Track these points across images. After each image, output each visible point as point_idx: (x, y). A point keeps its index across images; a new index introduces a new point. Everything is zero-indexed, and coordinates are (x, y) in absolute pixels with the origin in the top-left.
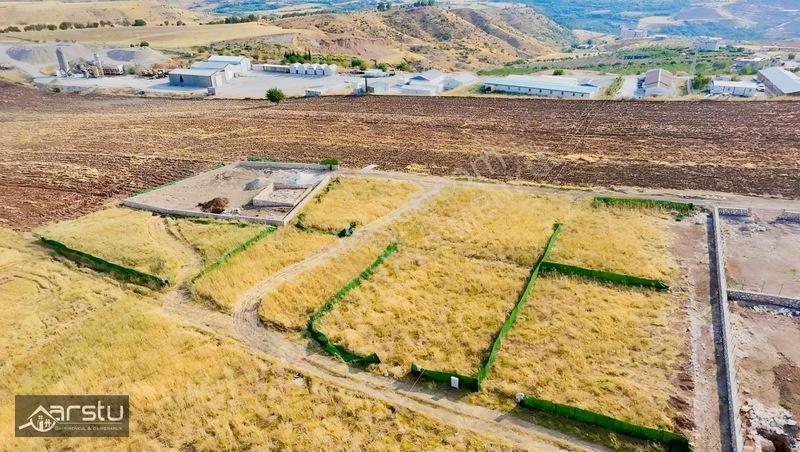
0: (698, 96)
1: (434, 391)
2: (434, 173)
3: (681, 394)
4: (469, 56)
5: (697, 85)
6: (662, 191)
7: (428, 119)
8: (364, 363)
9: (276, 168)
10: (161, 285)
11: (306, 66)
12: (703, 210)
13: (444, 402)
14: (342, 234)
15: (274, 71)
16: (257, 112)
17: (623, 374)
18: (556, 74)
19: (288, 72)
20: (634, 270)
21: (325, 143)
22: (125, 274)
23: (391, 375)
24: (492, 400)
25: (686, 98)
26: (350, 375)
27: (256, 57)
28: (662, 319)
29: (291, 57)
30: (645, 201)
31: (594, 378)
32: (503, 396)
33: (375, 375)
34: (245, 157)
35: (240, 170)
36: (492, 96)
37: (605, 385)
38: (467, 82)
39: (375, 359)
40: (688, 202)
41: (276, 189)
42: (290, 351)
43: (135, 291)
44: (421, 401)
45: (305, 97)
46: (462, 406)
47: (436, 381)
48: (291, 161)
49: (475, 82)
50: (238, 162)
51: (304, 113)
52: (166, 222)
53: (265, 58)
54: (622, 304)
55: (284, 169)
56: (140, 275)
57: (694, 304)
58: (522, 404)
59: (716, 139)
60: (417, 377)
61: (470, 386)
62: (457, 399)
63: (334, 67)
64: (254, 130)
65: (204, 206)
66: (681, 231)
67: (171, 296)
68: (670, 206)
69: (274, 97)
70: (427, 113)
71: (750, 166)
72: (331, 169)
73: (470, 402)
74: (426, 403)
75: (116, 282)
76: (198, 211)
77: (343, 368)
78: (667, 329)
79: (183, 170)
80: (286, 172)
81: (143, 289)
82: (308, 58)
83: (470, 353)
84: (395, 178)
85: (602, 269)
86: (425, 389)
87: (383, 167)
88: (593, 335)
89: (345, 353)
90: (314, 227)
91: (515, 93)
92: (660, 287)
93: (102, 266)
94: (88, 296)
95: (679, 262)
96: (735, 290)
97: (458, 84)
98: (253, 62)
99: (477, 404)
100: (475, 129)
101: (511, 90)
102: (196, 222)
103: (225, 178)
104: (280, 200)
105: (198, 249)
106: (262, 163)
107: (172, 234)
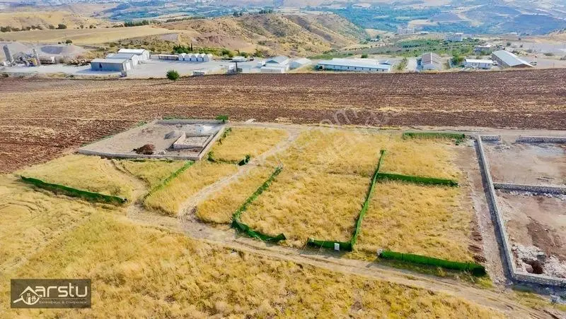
0: (457, 69)
1: (323, 254)
2: (294, 122)
3: (475, 243)
4: (299, 47)
5: (455, 62)
6: (444, 128)
7: (283, 88)
8: (276, 240)
9: (185, 124)
10: (121, 202)
11: (190, 55)
12: (471, 138)
13: (331, 259)
14: (242, 163)
15: (167, 59)
16: (162, 87)
17: (439, 235)
18: (363, 57)
19: (177, 59)
20: (434, 175)
21: (215, 106)
22: (93, 197)
23: (295, 246)
24: (362, 255)
25: (449, 71)
26: (267, 248)
27: (153, 50)
28: (457, 203)
29: (178, 49)
30: (435, 134)
31: (422, 238)
32: (368, 253)
33: (284, 247)
34: (160, 117)
35: (158, 126)
36: (324, 72)
37: (429, 242)
38: (304, 63)
39: (282, 237)
40: (463, 133)
41: (187, 137)
42: (222, 237)
43: (103, 207)
44: (317, 260)
45: (193, 76)
46: (343, 260)
47: (324, 247)
48: (194, 118)
49: (311, 64)
50: (157, 120)
51: (196, 87)
52: (113, 162)
53: (159, 51)
54: (431, 195)
55: (191, 124)
56: (104, 197)
57: (474, 193)
58: (381, 256)
59: (472, 95)
60: (312, 246)
61: (346, 248)
62: (340, 257)
63: (210, 55)
64: (163, 99)
65: (139, 151)
66: (460, 151)
67: (130, 208)
68: (451, 136)
69: (172, 76)
70: (282, 85)
71: (495, 110)
72: (224, 122)
73: (349, 257)
74: (320, 260)
75: (86, 202)
76: (134, 154)
77: (262, 244)
78: (461, 208)
79: (117, 127)
80: (193, 126)
81: (107, 205)
82: (190, 50)
83: (342, 230)
84: (269, 127)
85: (416, 176)
86: (318, 252)
87: (259, 120)
88: (417, 214)
89: (261, 235)
90: (220, 160)
91: (338, 70)
92: (453, 184)
93: (73, 193)
94: (70, 212)
95: (462, 169)
96: (498, 183)
97: (299, 65)
98: (151, 53)
99: (353, 259)
100: (317, 94)
101: (336, 68)
102: (135, 161)
103: (149, 132)
104: (193, 144)
105: (142, 178)
106: (174, 120)
107: (120, 170)
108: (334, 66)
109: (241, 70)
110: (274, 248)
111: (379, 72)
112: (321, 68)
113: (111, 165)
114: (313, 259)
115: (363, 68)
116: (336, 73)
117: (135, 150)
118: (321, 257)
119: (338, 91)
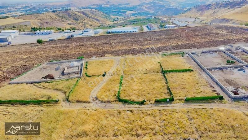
0: (162, 29)
1: (164, 104)
2: (115, 56)
3: (213, 89)
5: (162, 26)
7: (99, 42)
8: (142, 103)
9: (62, 62)
11: (42, 31)
12: (186, 53)
13: (168, 105)
14: (104, 75)
15: (29, 34)
16: (38, 47)
17: (200, 89)
18: (123, 27)
19: (35, 34)
20: (181, 68)
21: (72, 53)
22: (39, 103)
23: (151, 104)
24: (178, 101)
25: (160, 30)
26: (141, 106)
27: (20, 30)
28: (197, 77)
29: (34, 29)
30: (173, 54)
31: (195, 91)
32: (181, 100)
33: (147, 105)
34: (47, 61)
35: (48, 65)
36: (112, 34)
37: (198, 92)
38: (101, 32)
39: (144, 101)
40: (183, 52)
41: (68, 68)
42: (119, 106)
43: (47, 106)
44: (163, 107)
45: (49, 41)
46: (173, 105)
47: (163, 101)
48: (65, 60)
50: (46, 63)
51: (56, 45)
52: (35, 85)
53: (23, 30)
54: (187, 74)
55: (65, 62)
56: (44, 101)
57: (200, 72)
58: (186, 100)
59: (176, 38)
60: (157, 102)
61: (172, 100)
62: (171, 104)
63: (52, 31)
64: (43, 53)
65: (46, 77)
66: (185, 59)
67: (62, 103)
68: (180, 54)
69: (39, 42)
70: (97, 41)
71: (188, 43)
72: (82, 60)
73: (174, 103)
74: (165, 107)
75: (35, 105)
76: (43, 80)
77: (137, 106)
78: (200, 78)
79: (26, 69)
80: (67, 63)
81: (49, 105)
82: (41, 29)
83: (165, 94)
84: (102, 59)
86: (162, 104)
87: (98, 57)
88: (187, 83)
89: (134, 102)
90: (92, 75)
92: (191, 70)
93: (24, 103)
94: (29, 111)
95: (191, 65)
96: (207, 67)
97: (99, 32)
98: (19, 32)
100: (115, 43)
101: (116, 32)
102: (47, 83)
103: (45, 68)
104: (73, 71)
105: (58, 90)
106: (55, 62)
107: (42, 88)
108: (115, 31)
109: (73, 36)
110: (143, 106)
111: (135, 32)
112: (110, 32)
113: (35, 87)
115: (127, 31)
116: (117, 34)
117: (43, 78)
118: (164, 105)
119: (124, 41)
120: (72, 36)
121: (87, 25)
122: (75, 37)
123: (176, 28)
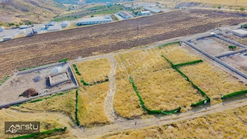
3: (238, 80)
7: (74, 38)
9: (41, 69)
10: (63, 130)
12: (182, 42)
13: (208, 108)
17: (225, 82)
18: (92, 17)
21: (47, 55)
23: (188, 110)
24: (216, 101)
28: (212, 67)
32: (217, 99)
33: (185, 112)
34: (16, 70)
35: (20, 76)
39: (179, 108)
41: (52, 77)
47: (200, 104)
48: (42, 65)
50: (17, 73)
52: (13, 109)
55: (43, 69)
57: (211, 62)
58: (222, 98)
59: (159, 26)
60: (195, 106)
65: (23, 95)
66: (185, 48)
70: (71, 36)
71: (175, 30)
72: (66, 63)
74: (206, 111)
77: (174, 116)
78: (216, 69)
80: (47, 70)
83: (195, 94)
87: (84, 56)
95: (196, 54)
96: (215, 56)
97: (66, 25)
99: (215, 104)
100: (96, 37)
102: (32, 102)
103: (17, 81)
104: (61, 80)
105: (53, 111)
106: (28, 70)
107: (27, 112)
108: (87, 22)
109: (36, 32)
110: (181, 115)
112: (81, 24)
113: (15, 111)
114: (202, 112)
115: (101, 22)
117: (20, 96)
119: (104, 34)
120: (34, 32)
121: (40, 17)
122: (39, 33)
123: (151, 15)
